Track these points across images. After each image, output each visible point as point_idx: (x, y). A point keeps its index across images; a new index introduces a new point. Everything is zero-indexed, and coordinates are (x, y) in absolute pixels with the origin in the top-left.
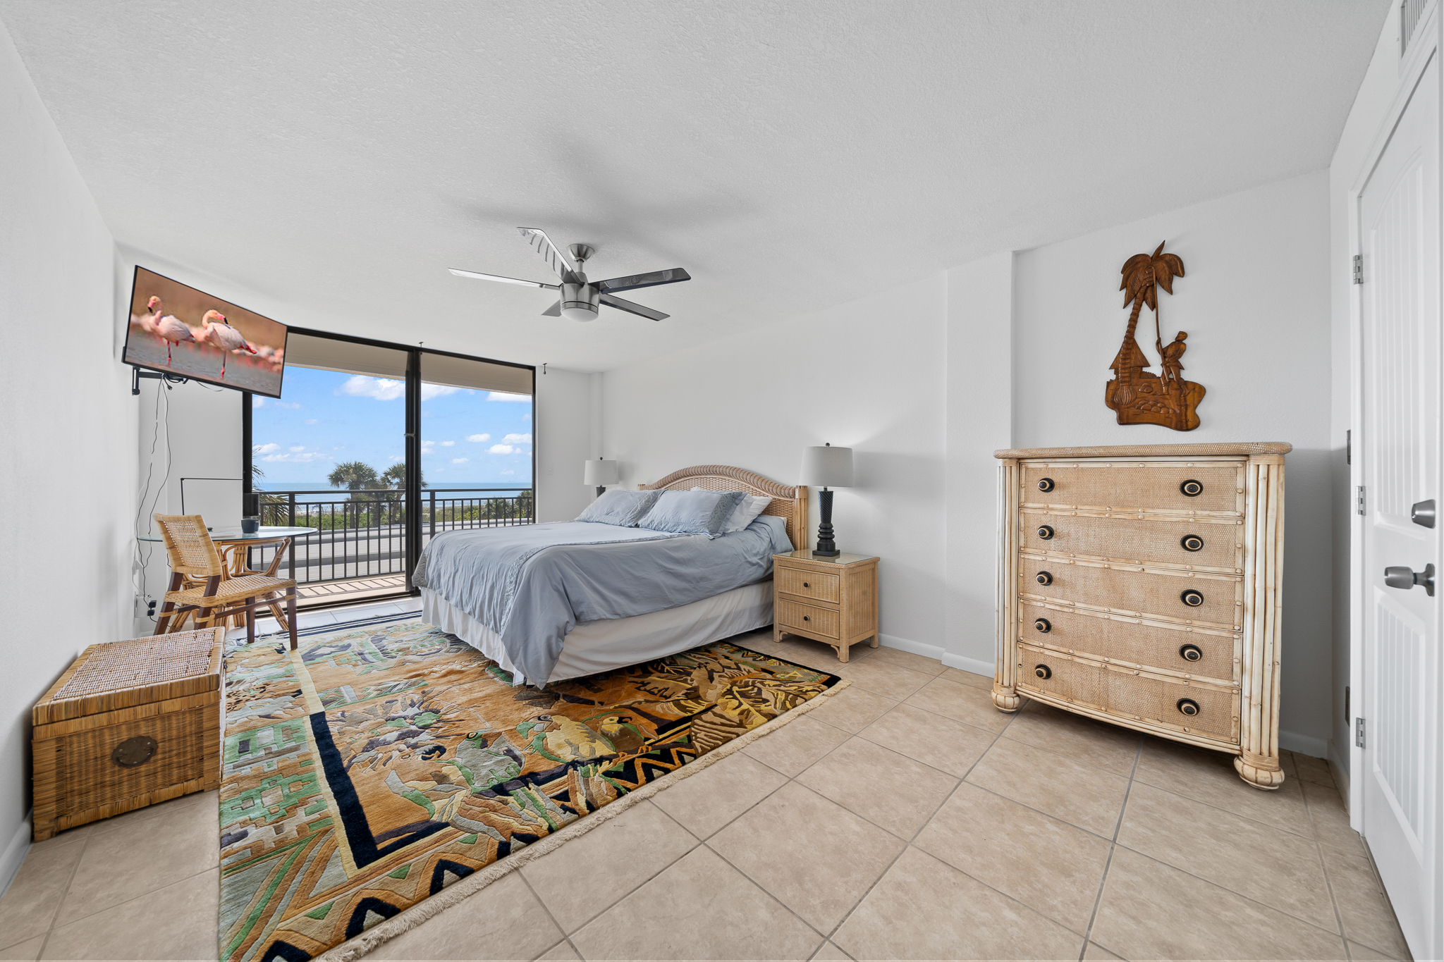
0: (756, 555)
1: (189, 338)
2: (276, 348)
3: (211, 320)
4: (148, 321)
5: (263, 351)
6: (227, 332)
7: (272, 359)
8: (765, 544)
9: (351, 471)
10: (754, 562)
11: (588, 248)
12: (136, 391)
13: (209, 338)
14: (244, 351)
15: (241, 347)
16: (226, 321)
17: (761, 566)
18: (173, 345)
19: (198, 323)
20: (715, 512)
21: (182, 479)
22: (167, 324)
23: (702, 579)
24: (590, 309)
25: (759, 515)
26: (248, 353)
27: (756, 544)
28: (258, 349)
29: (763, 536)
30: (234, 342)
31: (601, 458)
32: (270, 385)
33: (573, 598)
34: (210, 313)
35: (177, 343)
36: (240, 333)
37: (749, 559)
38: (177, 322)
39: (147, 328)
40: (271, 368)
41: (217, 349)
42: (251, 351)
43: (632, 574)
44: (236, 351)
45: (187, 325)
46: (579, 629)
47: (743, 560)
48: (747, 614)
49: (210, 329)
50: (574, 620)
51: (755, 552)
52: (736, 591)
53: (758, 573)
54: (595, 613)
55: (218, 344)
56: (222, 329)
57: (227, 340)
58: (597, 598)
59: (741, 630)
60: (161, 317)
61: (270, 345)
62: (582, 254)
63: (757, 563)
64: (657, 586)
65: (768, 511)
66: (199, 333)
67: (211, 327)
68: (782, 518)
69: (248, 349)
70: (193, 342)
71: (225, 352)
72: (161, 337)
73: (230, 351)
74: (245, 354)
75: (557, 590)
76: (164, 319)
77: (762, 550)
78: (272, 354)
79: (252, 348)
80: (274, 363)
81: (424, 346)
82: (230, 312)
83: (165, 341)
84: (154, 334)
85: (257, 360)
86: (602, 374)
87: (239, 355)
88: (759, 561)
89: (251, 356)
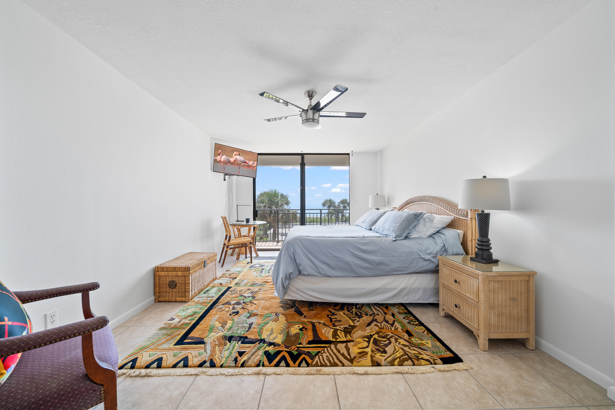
0: (429, 254)
1: (229, 162)
2: (255, 161)
3: (235, 155)
4: (218, 158)
5: (251, 163)
6: (240, 158)
7: (253, 165)
8: (438, 248)
9: (328, 202)
10: (427, 258)
11: (313, 92)
12: (225, 180)
13: (235, 161)
14: (245, 164)
15: (244, 162)
16: (239, 155)
17: (433, 262)
18: (225, 164)
19: (231, 157)
20: (402, 224)
21: (237, 205)
22: (224, 158)
23: (380, 263)
25: (444, 228)
26: (246, 164)
27: (434, 246)
28: (249, 163)
29: (438, 242)
30: (242, 161)
31: (377, 194)
32: (253, 174)
33: (298, 262)
34: (235, 153)
35: (226, 164)
36: (244, 158)
37: (423, 256)
38: (226, 157)
39: (218, 160)
40: (253, 168)
41: (237, 164)
42: (247, 163)
43: (332, 255)
44: (243, 164)
45: (229, 158)
46: (301, 277)
47: (417, 256)
48: (421, 292)
49: (235, 158)
50: (297, 272)
51: (429, 252)
52: (412, 275)
53: (432, 266)
54: (306, 271)
55: (237, 162)
56: (239, 158)
57: (240, 161)
58: (310, 264)
59: (418, 300)
60: (222, 156)
61: (253, 161)
62: (310, 95)
63: (429, 260)
64: (347, 263)
65: (451, 225)
66: (232, 160)
67: (235, 157)
68: (459, 231)
69: (246, 163)
70: (230, 163)
71: (239, 165)
72: (222, 162)
73: (241, 164)
74: (245, 165)
75: (290, 257)
76: (223, 156)
77: (435, 251)
78: (254, 164)
79: (247, 162)
80: (254, 167)
81: (303, 152)
82: (241, 152)
83: (223, 163)
84: (220, 162)
85: (249, 166)
86: (381, 151)
87: (244, 165)
88: (431, 259)
89: (247, 165)
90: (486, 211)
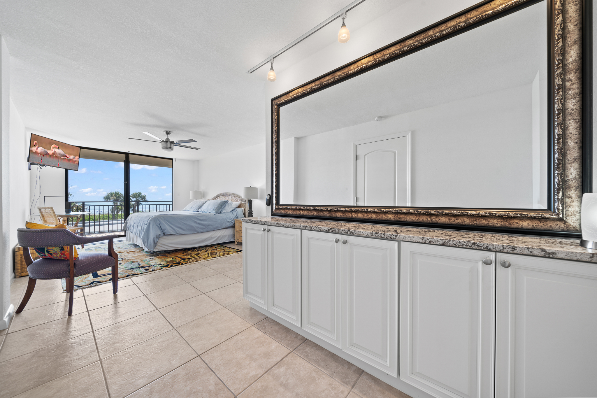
0: (231, 219)
1: (47, 154)
2: (76, 156)
3: (54, 148)
4: (34, 149)
5: (71, 157)
6: (59, 151)
7: (74, 160)
8: (234, 216)
9: (114, 195)
10: (230, 221)
12: (30, 169)
13: (54, 154)
14: (65, 157)
15: (64, 156)
16: (58, 148)
17: (232, 222)
18: (42, 156)
19: (50, 149)
20: (218, 206)
21: (45, 197)
22: (40, 149)
23: (209, 225)
24: (170, 149)
25: (236, 208)
26: (66, 158)
27: (233, 216)
28: (70, 157)
29: (234, 214)
30: (61, 154)
31: (196, 190)
32: (74, 168)
33: (163, 228)
34: (53, 145)
35: (44, 155)
36: (63, 151)
37: (228, 220)
38: (43, 149)
39: (34, 151)
40: (74, 163)
41: (56, 157)
42: (67, 157)
43: (183, 223)
44: (63, 157)
45: (46, 150)
46: (165, 237)
47: (226, 221)
48: (227, 237)
49: (54, 151)
50: (163, 234)
51: (230, 218)
52: (223, 230)
53: (231, 224)
54: (169, 232)
55: (56, 155)
56: (57, 151)
57: (59, 154)
58: (171, 229)
59: (226, 241)
60: (38, 148)
61: (74, 155)
62: (168, 133)
63: (231, 222)
64: (192, 227)
65: (239, 206)
66: (50, 152)
67: (54, 150)
68: (242, 209)
69: (66, 156)
70: (49, 155)
71: (59, 158)
72: (39, 154)
73: (61, 157)
74: (65, 158)
75: (158, 226)
76: (39, 148)
77: (233, 218)
78: (75, 158)
79: (68, 156)
80: (75, 161)
81: (129, 152)
82: (60, 145)
83: (40, 155)
84: (36, 153)
85: (70, 160)
86: (198, 161)
87: (63, 159)
88: (232, 221)
89: (67, 159)
90: (251, 199)
